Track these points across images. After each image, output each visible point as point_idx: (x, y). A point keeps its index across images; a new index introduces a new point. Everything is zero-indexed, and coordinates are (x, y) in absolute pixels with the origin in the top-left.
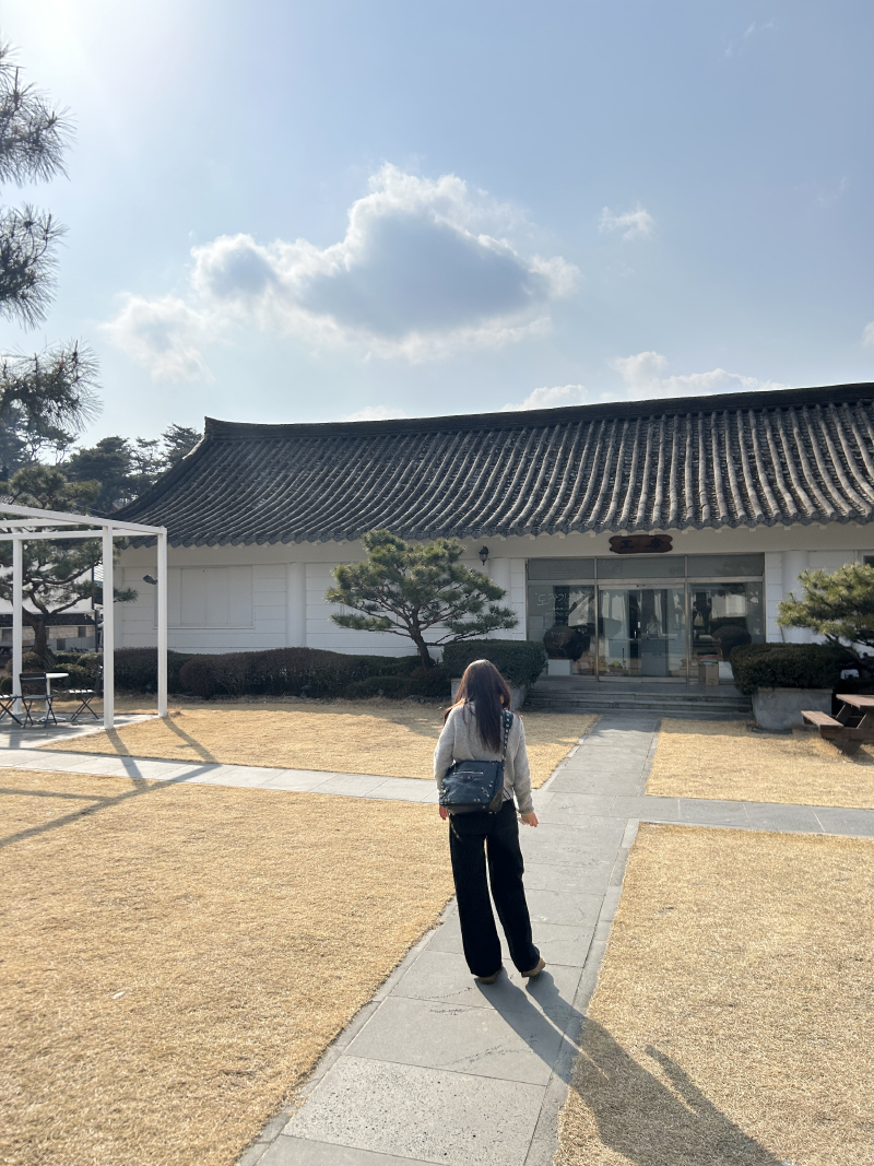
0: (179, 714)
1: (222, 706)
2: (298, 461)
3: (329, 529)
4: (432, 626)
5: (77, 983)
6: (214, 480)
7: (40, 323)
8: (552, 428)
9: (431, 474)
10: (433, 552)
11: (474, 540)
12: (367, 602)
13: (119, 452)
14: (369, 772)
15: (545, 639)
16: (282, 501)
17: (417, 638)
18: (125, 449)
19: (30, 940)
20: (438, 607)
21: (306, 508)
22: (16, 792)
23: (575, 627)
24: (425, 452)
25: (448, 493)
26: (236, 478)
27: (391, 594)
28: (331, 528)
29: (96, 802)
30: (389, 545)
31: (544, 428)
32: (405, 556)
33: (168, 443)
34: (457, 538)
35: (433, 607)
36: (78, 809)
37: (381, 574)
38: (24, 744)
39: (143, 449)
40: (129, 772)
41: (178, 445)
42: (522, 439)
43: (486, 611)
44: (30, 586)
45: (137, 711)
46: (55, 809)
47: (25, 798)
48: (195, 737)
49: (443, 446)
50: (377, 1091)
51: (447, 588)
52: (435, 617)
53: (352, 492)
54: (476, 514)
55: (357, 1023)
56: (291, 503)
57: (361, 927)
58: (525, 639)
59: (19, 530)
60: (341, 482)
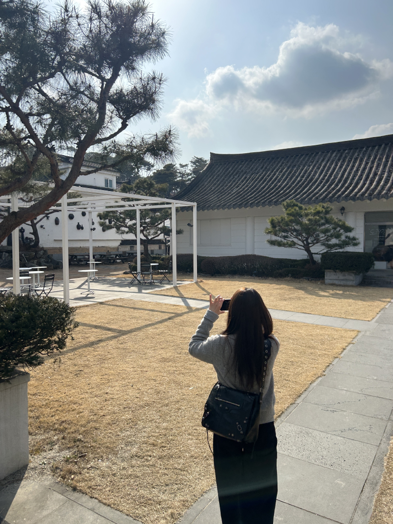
0: (202, 281)
1: (219, 279)
2: (251, 170)
3: (266, 201)
4: (316, 245)
5: (175, 382)
6: (214, 181)
7: (157, 119)
8: (380, 146)
9: (316, 172)
10: (317, 210)
11: (337, 203)
12: (283, 234)
13: (172, 170)
14: (287, 309)
15: (373, 252)
16: (244, 189)
17: (308, 250)
18: (175, 168)
19: (155, 365)
20: (318, 236)
21: (255, 191)
22: (143, 309)
23: (389, 246)
24: (313, 162)
25: (324, 181)
26: (224, 179)
27: (295, 230)
28: (267, 200)
29: (173, 315)
30: (295, 207)
31: (375, 146)
32: (303, 212)
33: (192, 165)
34: (329, 203)
35: (316, 236)
36: (167, 317)
37: (291, 221)
38: (143, 291)
39: (182, 168)
40: (185, 303)
41: (197, 166)
42: (363, 153)
43: (343, 238)
44: (142, 228)
45: (185, 280)
46: (159, 317)
47: (147, 312)
48: (210, 291)
49: (322, 158)
50: (300, 437)
51: (323, 227)
52: (317, 240)
53: (277, 183)
54: (339, 190)
55: (289, 410)
56: (248, 189)
57: (288, 373)
58: (363, 251)
59: (137, 205)
60: (271, 179)
